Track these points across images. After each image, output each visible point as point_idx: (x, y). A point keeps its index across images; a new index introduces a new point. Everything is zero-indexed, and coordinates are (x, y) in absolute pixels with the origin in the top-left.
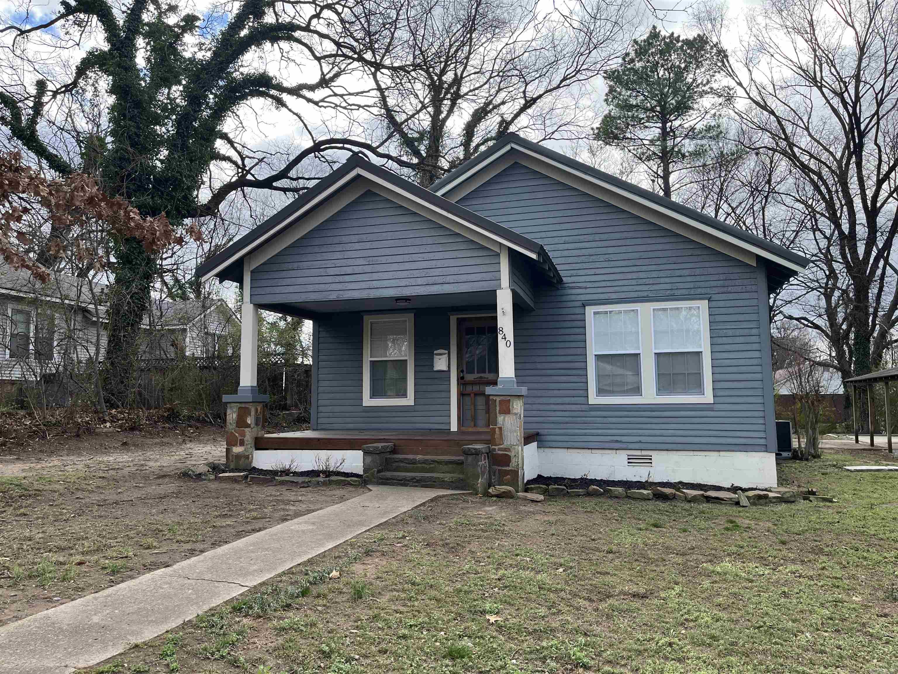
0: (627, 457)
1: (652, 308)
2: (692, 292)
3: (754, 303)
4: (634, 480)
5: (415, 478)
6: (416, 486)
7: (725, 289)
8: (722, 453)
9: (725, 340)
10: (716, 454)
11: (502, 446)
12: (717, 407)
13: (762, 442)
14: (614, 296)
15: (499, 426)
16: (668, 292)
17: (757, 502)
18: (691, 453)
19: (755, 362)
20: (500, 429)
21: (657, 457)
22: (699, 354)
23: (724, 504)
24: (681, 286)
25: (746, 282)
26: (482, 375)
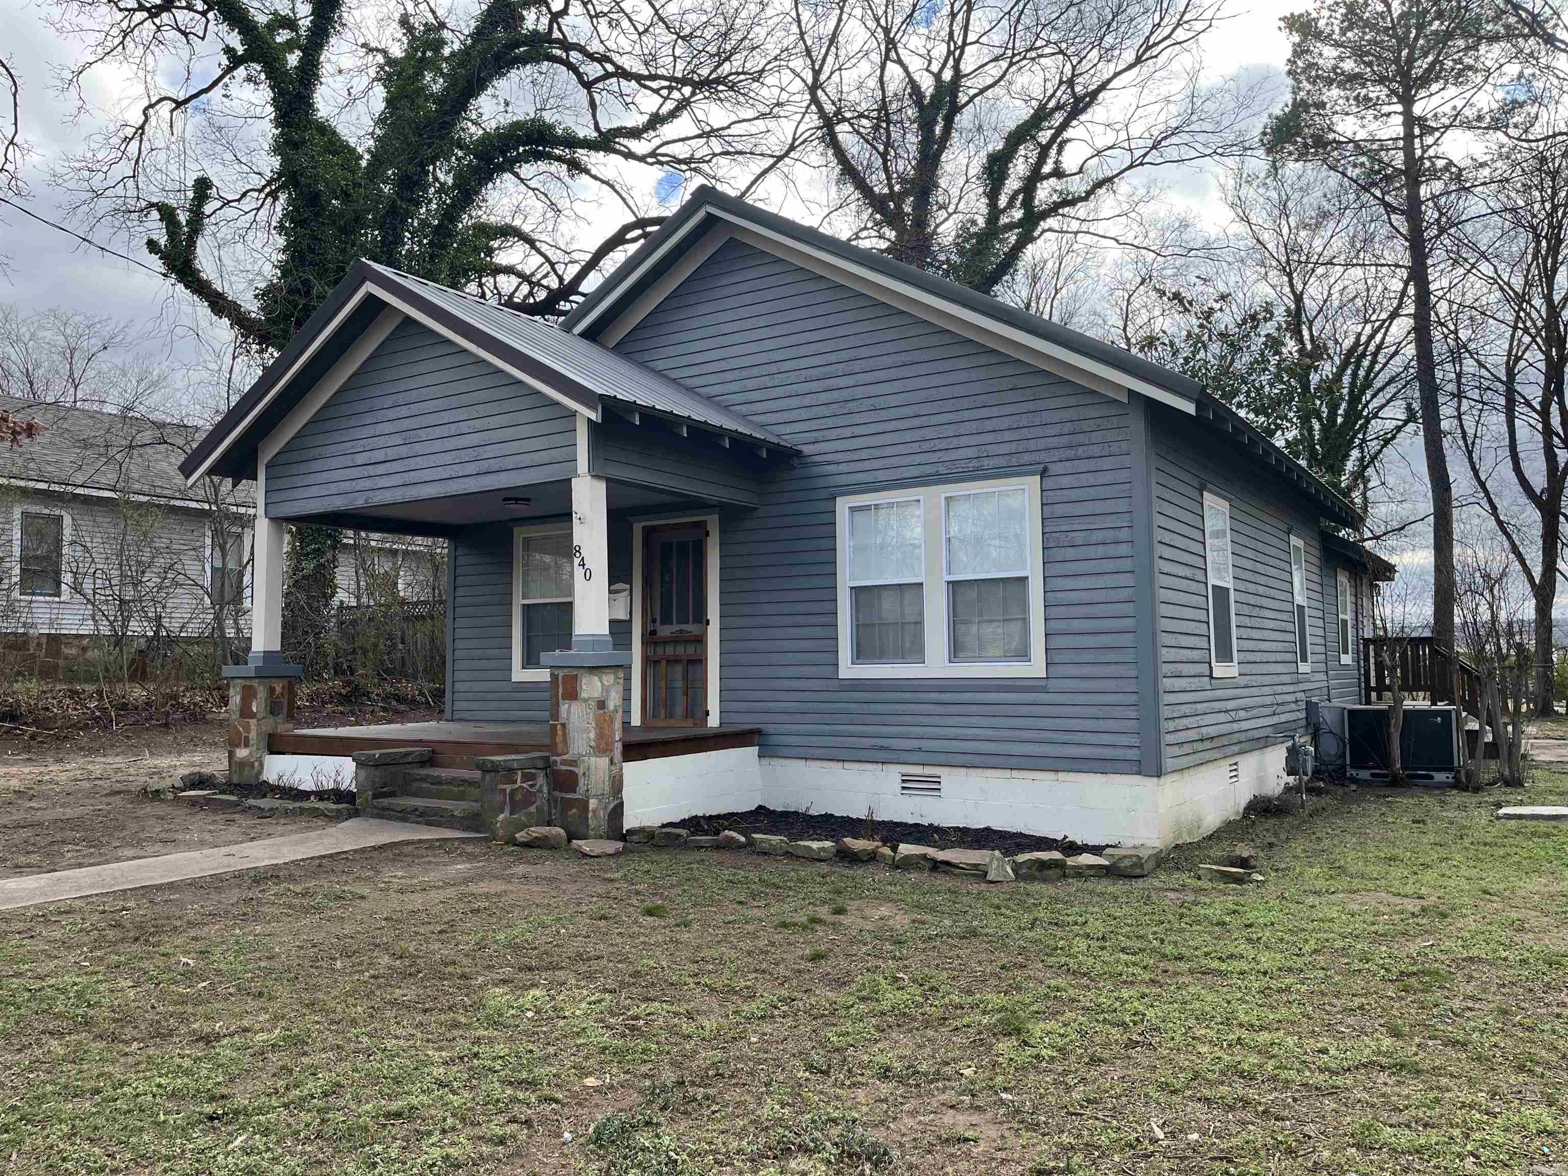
0: (899, 778)
1: (943, 496)
2: (1014, 461)
3: (1123, 475)
4: (911, 821)
5: (417, 810)
6: (418, 823)
7: (1071, 453)
8: (1061, 776)
9: (1070, 553)
10: (1050, 776)
11: (565, 757)
12: (1053, 684)
13: (1132, 754)
14: (882, 476)
15: (562, 721)
16: (975, 463)
17: (1037, 874)
18: (1007, 773)
19: (1123, 594)
20: (563, 725)
21: (951, 779)
22: (1023, 580)
23: (957, 875)
24: (993, 449)
25: (1110, 435)
26: (684, 627)
